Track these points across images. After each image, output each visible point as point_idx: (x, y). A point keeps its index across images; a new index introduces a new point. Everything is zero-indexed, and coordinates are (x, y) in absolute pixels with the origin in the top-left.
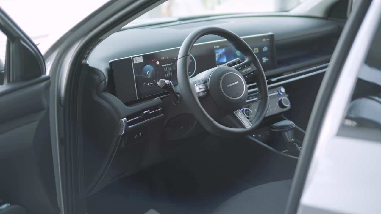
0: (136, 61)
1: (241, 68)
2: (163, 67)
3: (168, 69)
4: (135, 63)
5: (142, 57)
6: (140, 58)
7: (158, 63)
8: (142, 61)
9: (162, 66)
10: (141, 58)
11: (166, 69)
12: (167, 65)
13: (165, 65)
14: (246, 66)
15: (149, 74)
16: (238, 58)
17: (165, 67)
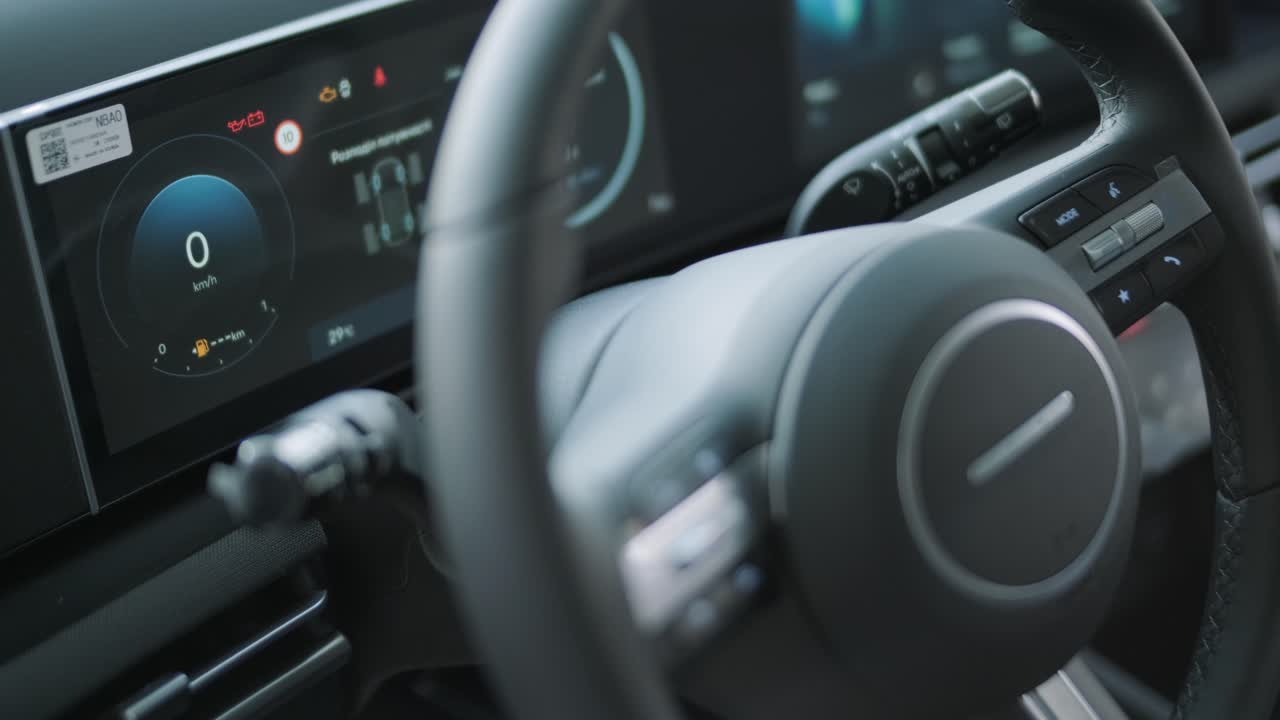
0: (56, 154)
1: (1072, 214)
2: (339, 165)
3: (389, 182)
4: (41, 176)
5: (120, 107)
6: (100, 122)
7: (287, 138)
8: (124, 148)
9: (337, 157)
10: (113, 118)
11: (368, 178)
12: (385, 141)
13: (365, 149)
14: (1114, 192)
15: (198, 250)
16: (1009, 76)
17: (364, 164)
